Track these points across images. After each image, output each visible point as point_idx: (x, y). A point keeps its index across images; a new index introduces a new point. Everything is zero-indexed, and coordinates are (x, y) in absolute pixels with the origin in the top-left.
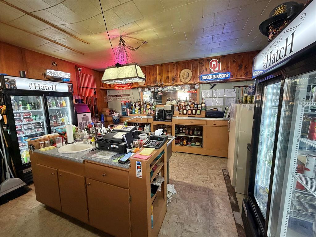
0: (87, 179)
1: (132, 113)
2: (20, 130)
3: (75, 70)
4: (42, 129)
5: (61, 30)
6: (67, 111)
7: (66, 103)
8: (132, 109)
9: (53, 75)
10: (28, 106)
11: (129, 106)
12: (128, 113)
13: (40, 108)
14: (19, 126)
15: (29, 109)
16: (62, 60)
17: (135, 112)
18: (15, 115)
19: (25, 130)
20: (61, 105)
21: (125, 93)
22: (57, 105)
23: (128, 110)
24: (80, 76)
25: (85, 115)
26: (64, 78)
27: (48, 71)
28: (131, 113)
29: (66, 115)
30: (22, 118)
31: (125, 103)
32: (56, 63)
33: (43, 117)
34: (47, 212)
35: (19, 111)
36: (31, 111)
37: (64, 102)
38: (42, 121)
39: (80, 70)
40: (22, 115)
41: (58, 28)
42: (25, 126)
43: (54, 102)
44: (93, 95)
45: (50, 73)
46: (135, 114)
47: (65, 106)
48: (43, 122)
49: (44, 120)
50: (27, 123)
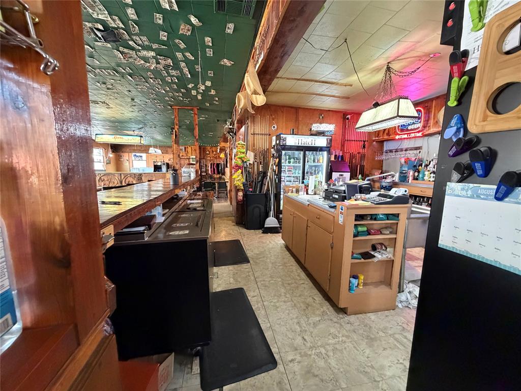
0: (309, 221)
1: (417, 179)
2: (284, 181)
3: (342, 119)
4: (298, 183)
5: (323, 82)
6: (322, 168)
7: (323, 158)
8: (419, 172)
9: (317, 129)
10: (292, 160)
11: (415, 166)
12: (411, 178)
13: (299, 163)
14: (284, 178)
15: (292, 163)
16: (329, 110)
17: (423, 178)
18: (283, 167)
19: (287, 181)
20: (318, 161)
21: (414, 144)
22: (314, 161)
23: (411, 173)
24: (347, 127)
25: (341, 175)
26: (327, 131)
27: (314, 125)
28: (415, 179)
29: (320, 172)
30: (286, 170)
31: (407, 161)
32: (323, 115)
33: (301, 172)
34: (285, 249)
35: (286, 164)
36: (293, 165)
37: (321, 157)
38: (299, 175)
39: (348, 119)
40: (287, 168)
41: (320, 82)
42: (288, 178)
43: (312, 158)
44: (361, 151)
45: (316, 127)
46: (424, 180)
47: (322, 162)
48: (300, 177)
49: (301, 175)
50: (289, 175)
